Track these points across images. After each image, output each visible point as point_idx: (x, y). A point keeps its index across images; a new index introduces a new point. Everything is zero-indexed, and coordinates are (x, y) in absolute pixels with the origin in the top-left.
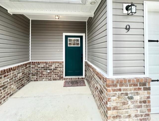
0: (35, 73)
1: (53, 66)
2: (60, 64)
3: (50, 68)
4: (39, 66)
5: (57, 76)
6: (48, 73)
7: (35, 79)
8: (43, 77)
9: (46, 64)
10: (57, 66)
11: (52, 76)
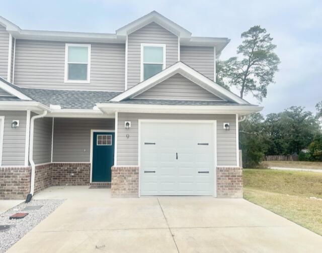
0: (57, 176)
1: (78, 168)
2: (87, 166)
3: (74, 171)
4: (62, 168)
5: (82, 180)
6: (73, 176)
7: (57, 183)
8: (66, 181)
9: (70, 166)
10: (83, 169)
11: (77, 180)
